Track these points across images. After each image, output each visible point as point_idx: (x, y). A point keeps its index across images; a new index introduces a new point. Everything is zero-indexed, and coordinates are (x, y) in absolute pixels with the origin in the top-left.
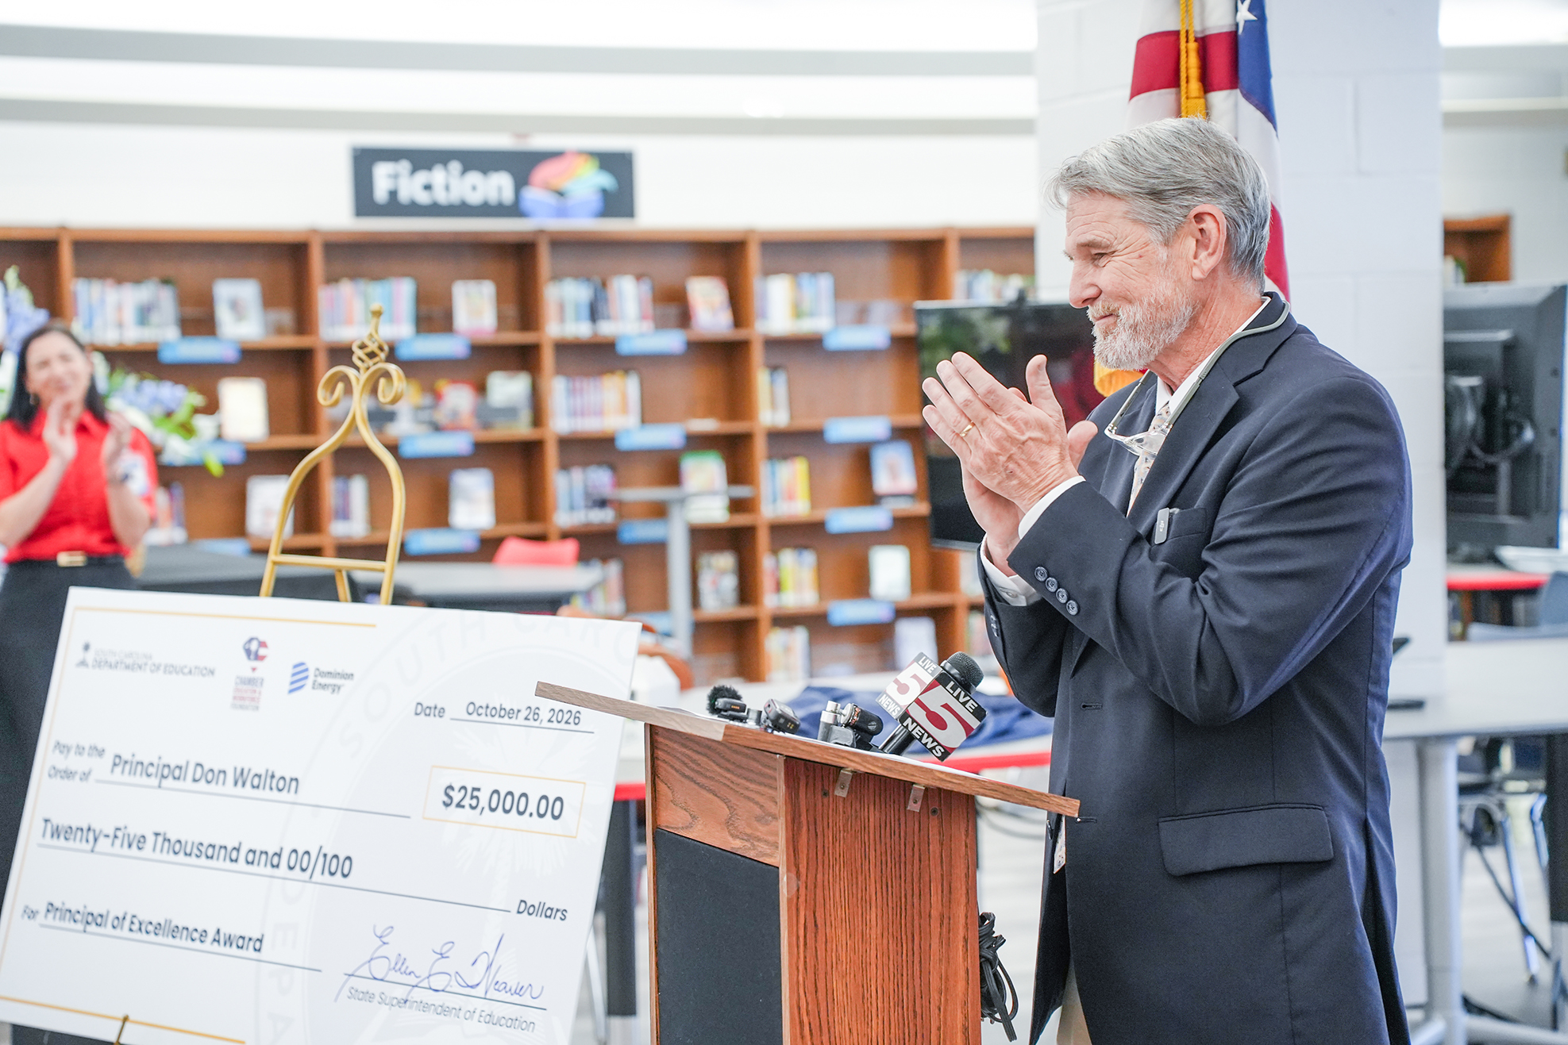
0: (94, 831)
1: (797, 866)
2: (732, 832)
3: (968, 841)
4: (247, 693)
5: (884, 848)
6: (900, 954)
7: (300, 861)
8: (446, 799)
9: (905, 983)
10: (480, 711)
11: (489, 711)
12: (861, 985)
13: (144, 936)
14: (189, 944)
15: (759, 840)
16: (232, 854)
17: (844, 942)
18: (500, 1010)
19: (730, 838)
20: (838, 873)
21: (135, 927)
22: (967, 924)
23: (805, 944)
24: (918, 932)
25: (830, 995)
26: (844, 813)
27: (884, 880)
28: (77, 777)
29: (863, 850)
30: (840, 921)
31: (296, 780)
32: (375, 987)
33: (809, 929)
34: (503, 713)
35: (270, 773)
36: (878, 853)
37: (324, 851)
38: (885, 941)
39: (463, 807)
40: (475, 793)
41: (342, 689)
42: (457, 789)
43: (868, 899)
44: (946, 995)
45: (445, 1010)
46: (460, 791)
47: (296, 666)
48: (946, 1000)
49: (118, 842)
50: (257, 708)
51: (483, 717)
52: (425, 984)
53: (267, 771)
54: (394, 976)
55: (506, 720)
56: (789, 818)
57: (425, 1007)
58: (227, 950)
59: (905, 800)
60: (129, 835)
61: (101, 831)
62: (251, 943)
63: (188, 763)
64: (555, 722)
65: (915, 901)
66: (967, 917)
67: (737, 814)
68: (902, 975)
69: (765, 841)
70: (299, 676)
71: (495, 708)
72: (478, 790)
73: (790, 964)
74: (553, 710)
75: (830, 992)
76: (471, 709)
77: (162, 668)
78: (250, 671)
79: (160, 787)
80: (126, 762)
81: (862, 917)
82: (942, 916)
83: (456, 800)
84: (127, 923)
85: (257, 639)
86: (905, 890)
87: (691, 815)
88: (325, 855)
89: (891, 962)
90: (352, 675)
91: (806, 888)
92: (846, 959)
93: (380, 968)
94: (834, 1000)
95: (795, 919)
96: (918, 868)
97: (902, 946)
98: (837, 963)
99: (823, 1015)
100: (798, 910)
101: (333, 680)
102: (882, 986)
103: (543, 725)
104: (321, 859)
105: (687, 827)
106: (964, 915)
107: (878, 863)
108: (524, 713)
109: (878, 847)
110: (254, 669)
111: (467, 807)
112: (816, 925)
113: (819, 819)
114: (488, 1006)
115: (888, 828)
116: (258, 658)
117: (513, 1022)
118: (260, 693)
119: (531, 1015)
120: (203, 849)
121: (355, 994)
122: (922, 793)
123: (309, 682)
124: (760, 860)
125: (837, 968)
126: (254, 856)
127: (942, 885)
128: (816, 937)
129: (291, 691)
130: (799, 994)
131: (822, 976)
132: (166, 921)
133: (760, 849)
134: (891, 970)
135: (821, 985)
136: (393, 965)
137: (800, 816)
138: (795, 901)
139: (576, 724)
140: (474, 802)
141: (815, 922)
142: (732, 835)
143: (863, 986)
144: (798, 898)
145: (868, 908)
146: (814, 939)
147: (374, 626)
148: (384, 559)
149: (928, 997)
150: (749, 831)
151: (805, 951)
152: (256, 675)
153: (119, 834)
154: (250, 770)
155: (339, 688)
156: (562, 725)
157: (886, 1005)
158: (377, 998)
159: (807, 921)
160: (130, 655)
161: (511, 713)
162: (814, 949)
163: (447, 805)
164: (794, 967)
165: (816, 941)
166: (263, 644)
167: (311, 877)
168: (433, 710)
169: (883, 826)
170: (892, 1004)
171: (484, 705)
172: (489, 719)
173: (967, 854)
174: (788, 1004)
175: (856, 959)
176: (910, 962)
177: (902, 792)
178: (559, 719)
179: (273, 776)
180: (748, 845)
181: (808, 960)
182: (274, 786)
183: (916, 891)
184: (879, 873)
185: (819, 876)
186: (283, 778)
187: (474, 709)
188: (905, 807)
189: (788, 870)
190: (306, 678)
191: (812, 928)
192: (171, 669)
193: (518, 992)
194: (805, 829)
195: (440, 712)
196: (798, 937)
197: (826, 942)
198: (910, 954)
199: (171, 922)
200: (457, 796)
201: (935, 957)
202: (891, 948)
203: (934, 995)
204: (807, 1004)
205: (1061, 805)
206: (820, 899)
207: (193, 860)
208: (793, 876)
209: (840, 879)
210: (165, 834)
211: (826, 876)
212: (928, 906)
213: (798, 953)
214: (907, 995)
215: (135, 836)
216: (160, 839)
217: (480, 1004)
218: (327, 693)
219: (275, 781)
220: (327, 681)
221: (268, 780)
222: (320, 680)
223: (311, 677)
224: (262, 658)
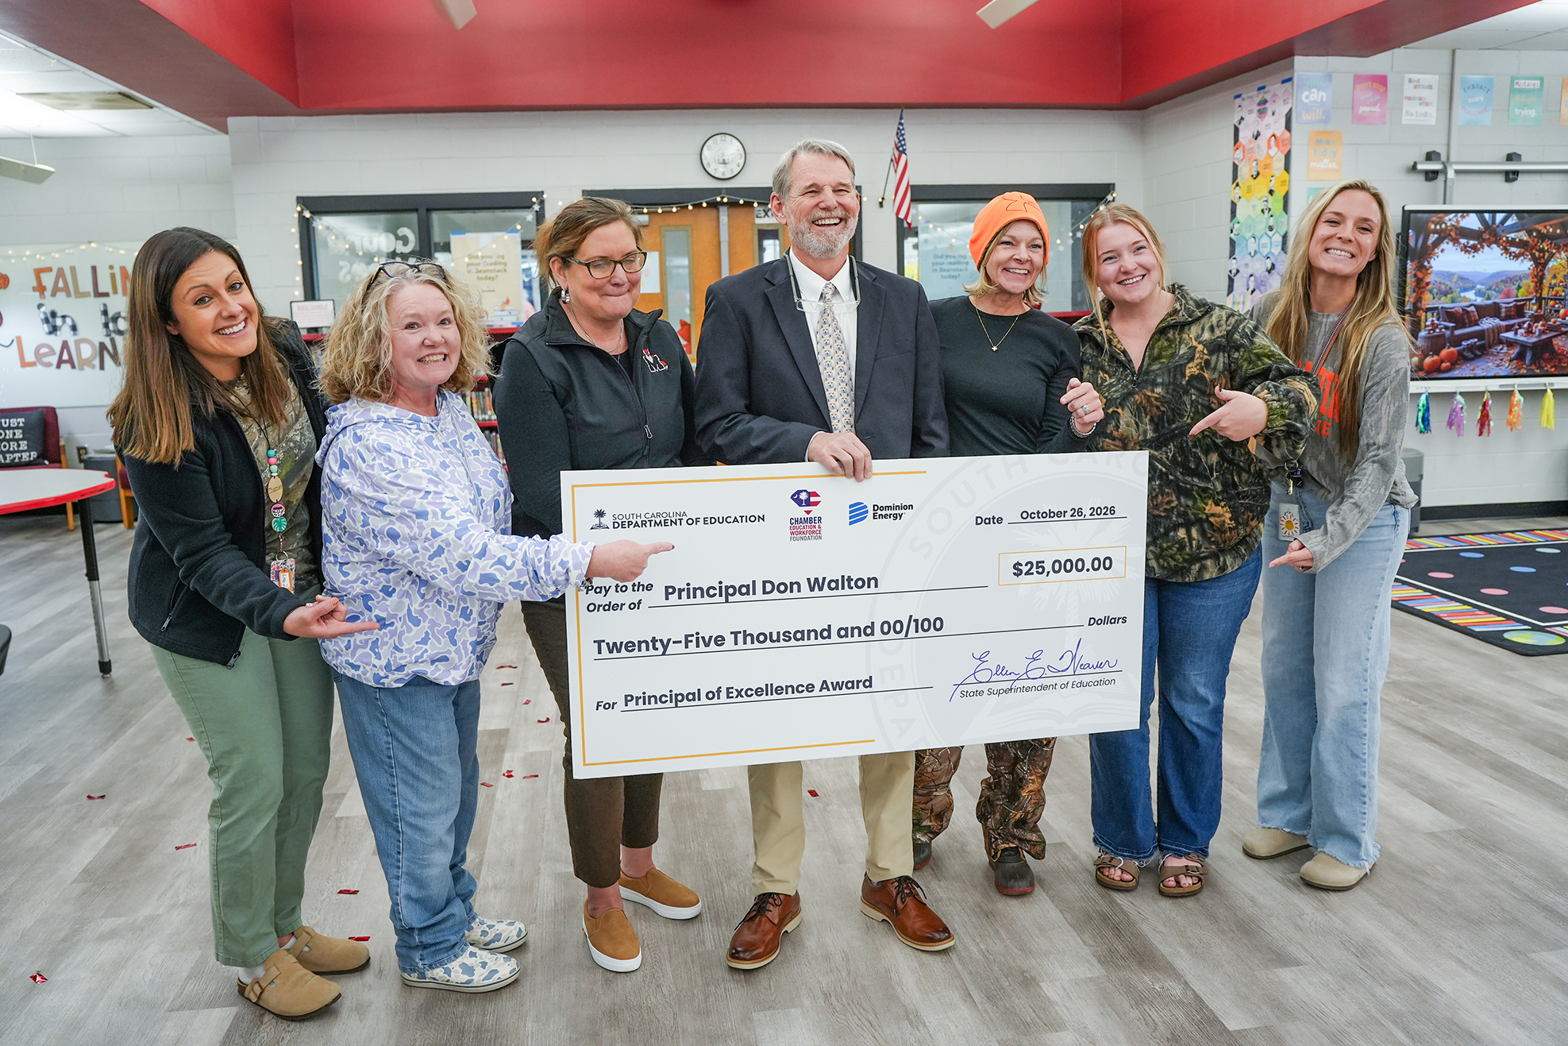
0: (661, 641)
4: (806, 528)
7: (892, 628)
8: (1016, 571)
10: (1033, 516)
11: (1040, 514)
13: (746, 699)
14: (796, 694)
16: (825, 633)
18: (1085, 679)
21: (735, 694)
28: (625, 608)
31: (874, 578)
32: (984, 687)
34: (1052, 515)
35: (846, 578)
37: (912, 618)
39: (1032, 573)
40: (1041, 565)
41: (904, 516)
42: (1024, 565)
45: (1044, 688)
46: (1027, 565)
47: (851, 506)
49: (692, 646)
51: (1036, 519)
52: (1025, 676)
53: (843, 577)
54: (995, 678)
55: (1056, 518)
57: (1028, 689)
58: (838, 691)
60: (703, 638)
61: (669, 640)
62: (861, 684)
63: (754, 582)
70: (857, 513)
71: (1045, 513)
72: (1043, 562)
74: (1092, 508)
76: (1025, 515)
77: (702, 520)
78: (804, 514)
79: (727, 601)
80: (680, 591)
83: (1024, 572)
84: (723, 694)
85: (806, 491)
88: (916, 621)
90: (912, 506)
93: (983, 676)
101: (892, 512)
103: (1086, 518)
104: (913, 624)
108: (1070, 513)
110: (808, 513)
111: (1035, 573)
114: (1077, 679)
116: (808, 503)
117: (1099, 683)
118: (820, 527)
119: (1110, 676)
120: (792, 635)
121: (964, 694)
123: (870, 515)
126: (844, 632)
129: (851, 523)
132: (767, 685)
136: (994, 672)
139: (1112, 514)
140: (1040, 570)
147: (924, 472)
152: (809, 516)
153: (690, 639)
154: (824, 579)
155: (901, 517)
156: (1102, 516)
158: (986, 692)
160: (659, 514)
161: (1059, 514)
163: (1017, 575)
166: (815, 494)
167: (906, 635)
172: (1041, 520)
178: (1099, 513)
179: (850, 579)
186: (860, 579)
187: (1026, 516)
190: (867, 512)
192: (713, 520)
193: (1100, 665)
195: (998, 520)
199: (772, 685)
200: (1025, 569)
207: (783, 644)
210: (745, 631)
215: (711, 637)
216: (740, 637)
217: (1071, 679)
219: (852, 584)
220: (888, 512)
221: (846, 583)
222: (879, 512)
223: (871, 512)
224: (816, 503)
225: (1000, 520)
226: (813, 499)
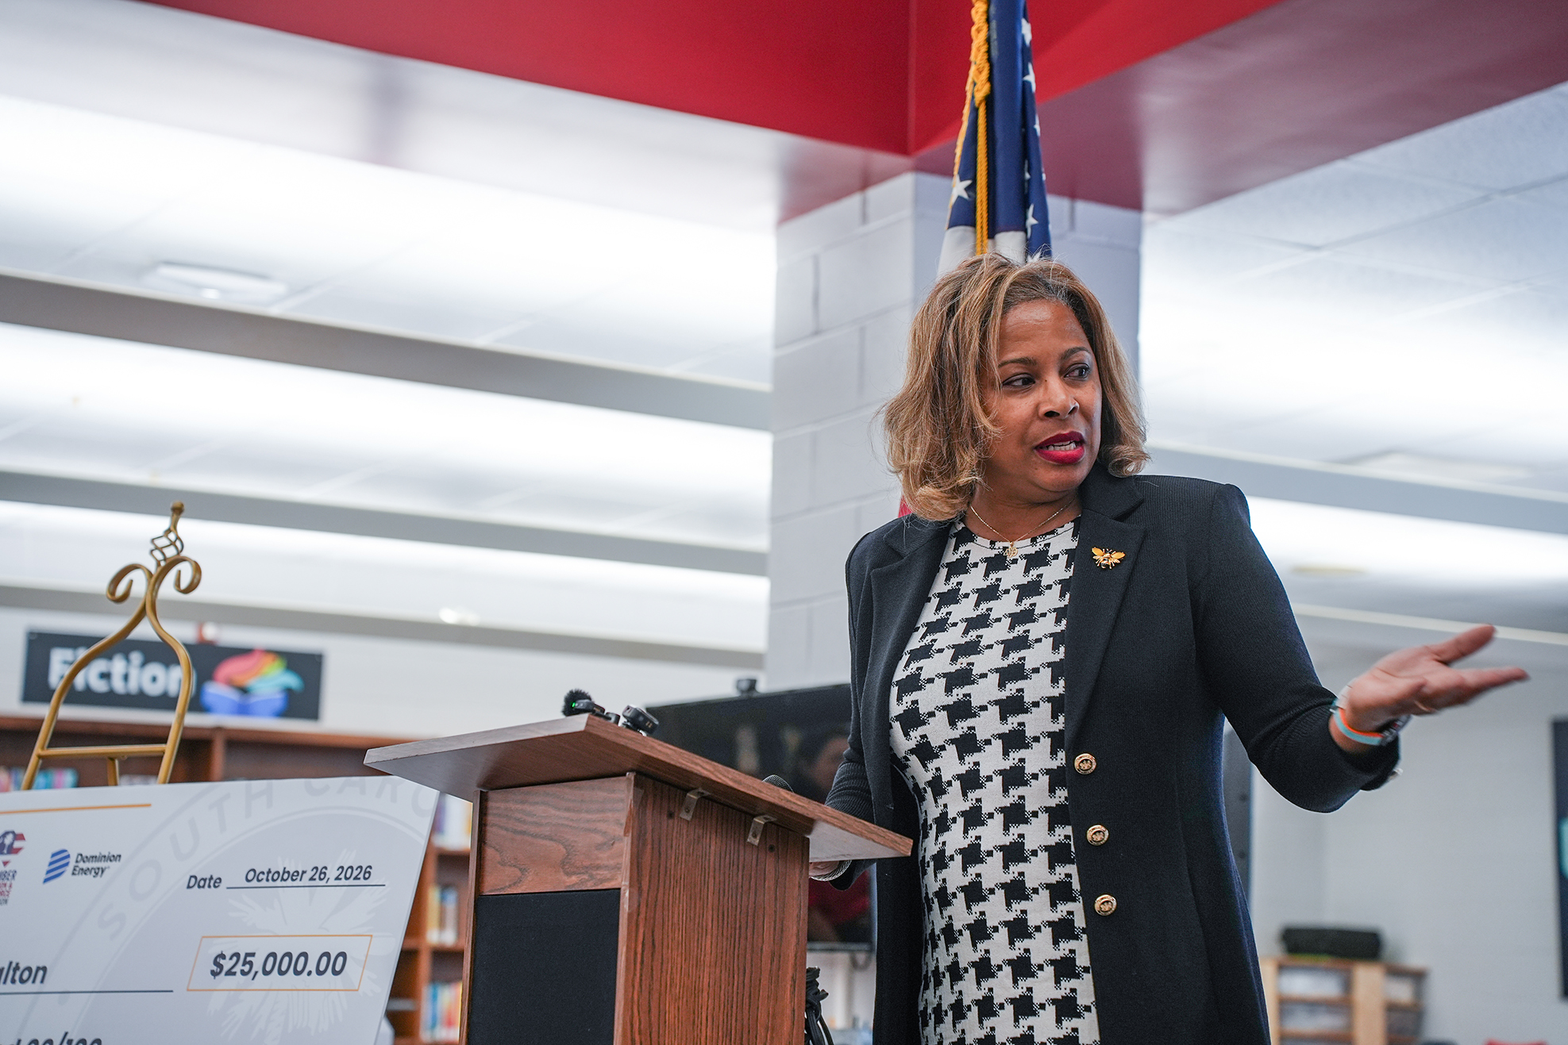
1: (639, 882)
2: (568, 870)
3: (801, 882)
5: (722, 878)
6: (731, 985)
8: (215, 968)
9: (734, 1015)
10: (261, 876)
11: (270, 875)
12: (692, 1010)
15: (598, 867)
17: (679, 966)
19: (565, 878)
20: (678, 896)
22: (796, 964)
23: (642, 962)
24: (749, 965)
25: (662, 1018)
26: (687, 836)
27: (721, 908)
29: (703, 878)
30: (676, 944)
31: (44, 969)
33: (646, 947)
34: (286, 876)
35: (14, 965)
36: (717, 880)
37: (68, 1037)
38: (718, 971)
39: (234, 974)
40: (249, 959)
41: (105, 873)
42: (228, 957)
43: (704, 924)
44: (772, 1033)
46: (231, 958)
47: (54, 855)
48: (772, 1037)
50: (6, 901)
51: (264, 883)
53: (11, 963)
55: (289, 882)
56: (635, 834)
59: (745, 830)
64: (343, 879)
65: (749, 934)
66: (796, 958)
67: (574, 851)
68: (732, 1007)
69: (606, 866)
70: (58, 864)
71: (278, 872)
72: (253, 954)
73: (626, 980)
74: (342, 867)
75: (662, 1013)
76: (251, 876)
78: (2, 865)
81: (698, 942)
82: (773, 954)
83: (226, 969)
85: (13, 832)
86: (740, 922)
87: (520, 869)
88: (70, 1042)
89: (722, 992)
90: (120, 856)
91: (647, 906)
92: (680, 983)
94: (665, 1022)
95: (634, 935)
96: (753, 900)
97: (734, 977)
98: (671, 985)
99: (654, 1035)
100: (637, 926)
101: (95, 865)
102: (713, 1016)
103: (328, 884)
105: (515, 884)
106: (793, 955)
107: (716, 895)
108: (310, 874)
109: (717, 874)
110: (5, 863)
111: (239, 973)
112: (653, 944)
113: (663, 842)
115: (728, 856)
116: (12, 851)
118: (10, 886)
122: (761, 830)
123: (70, 869)
124: (599, 887)
125: (670, 990)
127: (775, 921)
128: (652, 956)
129: (46, 880)
130: (632, 1011)
131: (655, 996)
133: (599, 877)
134: (723, 997)
135: (654, 1004)
137: (645, 833)
138: (635, 918)
139: (365, 879)
140: (246, 968)
141: (653, 940)
142: (568, 874)
143: (694, 1013)
144: (638, 915)
145: (704, 933)
146: (650, 958)
147: (149, 805)
148: (164, 740)
149: (755, 1033)
150: (586, 863)
151: (641, 969)
152: (8, 868)
155: (103, 872)
156: (350, 882)
157: (715, 1035)
159: (646, 939)
161: (296, 875)
162: (650, 967)
163: (214, 974)
164: (630, 984)
165: (652, 960)
166: (19, 837)
168: (207, 882)
169: (723, 855)
170: (720, 1034)
171: (266, 871)
172: (271, 883)
173: (799, 895)
174: (621, 1022)
175: (690, 986)
176: (740, 995)
177: (742, 828)
178: (348, 876)
179: (17, 968)
180: (586, 877)
181: (643, 978)
182: (17, 978)
183: (750, 924)
184: (716, 901)
185: (660, 895)
186: (29, 969)
187: (253, 876)
188: (745, 840)
189: (631, 886)
190: (67, 864)
191: (650, 947)
194: (649, 847)
195: (215, 882)
196: (636, 953)
197: (662, 963)
198: (741, 986)
200: (227, 964)
201: (764, 993)
202: (723, 977)
203: (761, 1031)
204: (640, 1024)
205: (896, 842)
206: (659, 920)
208: (636, 892)
209: (679, 902)
211: (666, 897)
212: (760, 940)
213: (635, 970)
214: (736, 1027)
218: (89, 877)
219: (18, 973)
220: (90, 865)
221: (11, 973)
222: (82, 865)
223: (72, 863)
224: (17, 851)
225: (216, 882)
226: (17, 844)
